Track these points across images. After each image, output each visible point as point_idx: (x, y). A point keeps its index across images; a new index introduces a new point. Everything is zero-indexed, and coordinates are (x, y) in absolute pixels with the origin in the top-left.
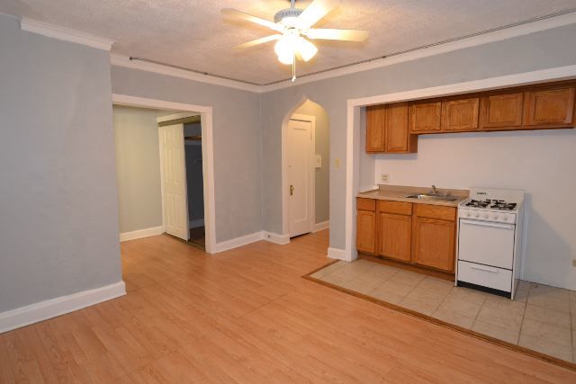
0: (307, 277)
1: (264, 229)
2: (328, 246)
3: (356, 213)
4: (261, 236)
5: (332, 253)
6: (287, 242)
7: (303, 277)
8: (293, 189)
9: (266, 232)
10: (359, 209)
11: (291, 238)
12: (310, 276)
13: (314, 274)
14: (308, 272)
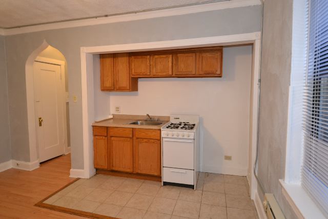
0: (40, 204)
1: (13, 158)
2: (70, 168)
3: (93, 139)
4: (10, 165)
5: (74, 173)
6: (38, 166)
7: (36, 205)
8: (42, 120)
9: (14, 161)
10: (95, 136)
11: (41, 163)
12: (44, 202)
13: (48, 200)
14: (43, 198)
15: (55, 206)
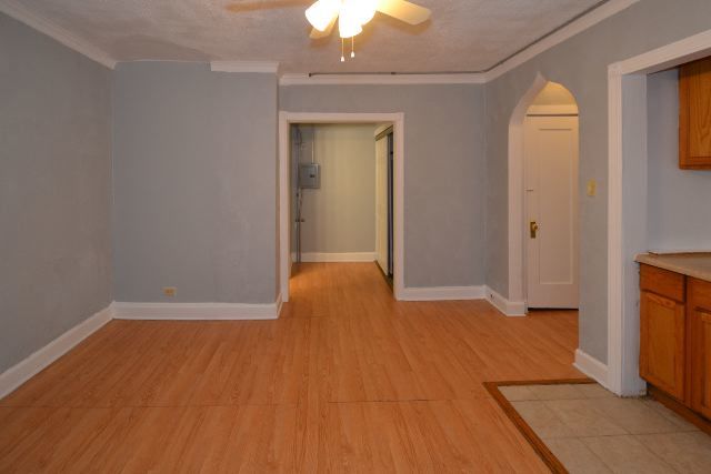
0: (492, 388)
1: (487, 283)
2: (576, 345)
3: (636, 294)
4: (481, 292)
5: (584, 362)
6: (522, 313)
7: (485, 384)
8: (536, 228)
9: (489, 289)
10: (644, 290)
11: (530, 309)
12: (500, 388)
13: (508, 388)
14: (504, 379)
15: (513, 409)
